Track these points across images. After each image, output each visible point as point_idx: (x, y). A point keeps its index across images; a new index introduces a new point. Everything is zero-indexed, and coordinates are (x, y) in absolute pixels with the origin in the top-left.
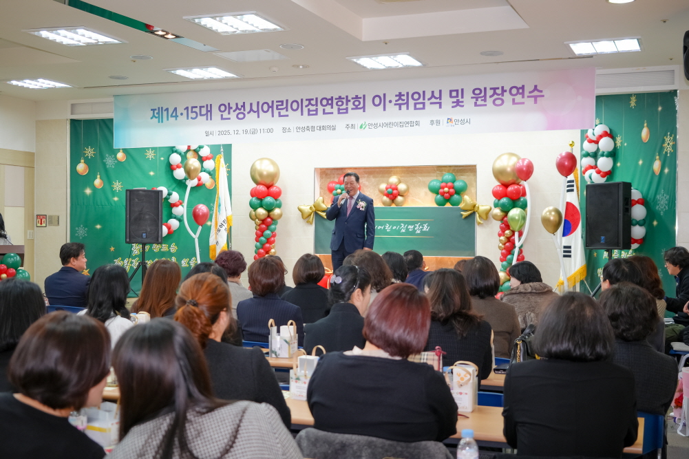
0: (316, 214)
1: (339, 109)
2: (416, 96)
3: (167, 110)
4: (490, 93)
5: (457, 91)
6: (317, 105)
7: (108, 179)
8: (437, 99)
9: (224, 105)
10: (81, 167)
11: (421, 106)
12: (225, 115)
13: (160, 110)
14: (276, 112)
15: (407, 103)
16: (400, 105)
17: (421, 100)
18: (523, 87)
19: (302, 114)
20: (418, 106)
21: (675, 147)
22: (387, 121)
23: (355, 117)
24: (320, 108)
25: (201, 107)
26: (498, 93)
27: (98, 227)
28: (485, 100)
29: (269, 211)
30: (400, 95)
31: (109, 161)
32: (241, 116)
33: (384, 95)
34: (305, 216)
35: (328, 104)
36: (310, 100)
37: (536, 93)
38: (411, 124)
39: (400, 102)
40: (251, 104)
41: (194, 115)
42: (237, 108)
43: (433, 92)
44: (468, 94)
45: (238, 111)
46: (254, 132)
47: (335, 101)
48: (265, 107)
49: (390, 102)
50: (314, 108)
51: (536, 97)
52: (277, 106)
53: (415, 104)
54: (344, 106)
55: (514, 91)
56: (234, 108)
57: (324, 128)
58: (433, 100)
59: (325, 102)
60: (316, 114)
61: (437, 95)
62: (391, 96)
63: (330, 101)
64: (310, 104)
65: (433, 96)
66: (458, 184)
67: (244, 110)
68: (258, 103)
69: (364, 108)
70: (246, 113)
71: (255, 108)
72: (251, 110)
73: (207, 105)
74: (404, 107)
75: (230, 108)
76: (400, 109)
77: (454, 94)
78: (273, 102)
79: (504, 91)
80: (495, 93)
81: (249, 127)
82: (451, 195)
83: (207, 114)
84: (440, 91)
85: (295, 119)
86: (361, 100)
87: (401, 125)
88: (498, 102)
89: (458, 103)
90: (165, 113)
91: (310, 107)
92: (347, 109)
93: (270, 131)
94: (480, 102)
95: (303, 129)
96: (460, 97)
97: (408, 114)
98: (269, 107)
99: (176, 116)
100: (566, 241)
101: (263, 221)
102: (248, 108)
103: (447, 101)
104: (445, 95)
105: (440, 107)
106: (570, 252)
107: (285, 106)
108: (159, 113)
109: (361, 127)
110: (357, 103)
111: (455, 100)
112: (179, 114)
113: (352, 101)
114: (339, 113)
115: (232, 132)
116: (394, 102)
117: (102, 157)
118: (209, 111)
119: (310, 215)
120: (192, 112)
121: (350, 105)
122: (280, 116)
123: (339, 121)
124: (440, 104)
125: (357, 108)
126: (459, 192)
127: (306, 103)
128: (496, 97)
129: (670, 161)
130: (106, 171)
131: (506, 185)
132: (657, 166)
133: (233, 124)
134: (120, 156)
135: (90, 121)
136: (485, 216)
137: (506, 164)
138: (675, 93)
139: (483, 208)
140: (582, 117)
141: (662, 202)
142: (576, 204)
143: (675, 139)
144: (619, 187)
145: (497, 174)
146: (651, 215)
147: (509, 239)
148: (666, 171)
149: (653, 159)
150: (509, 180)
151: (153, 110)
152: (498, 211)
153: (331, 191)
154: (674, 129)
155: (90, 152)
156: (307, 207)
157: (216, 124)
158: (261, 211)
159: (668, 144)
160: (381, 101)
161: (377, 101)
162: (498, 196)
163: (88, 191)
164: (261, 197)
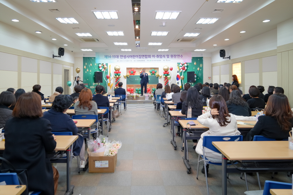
4: (174, 56)
5: (168, 55)
7: (89, 70)
8: (164, 56)
9: (121, 55)
10: (85, 67)
12: (122, 57)
14: (133, 57)
15: (159, 57)
16: (157, 57)
18: (179, 55)
20: (161, 57)
21: (203, 66)
22: (155, 60)
23: (149, 59)
24: (142, 57)
26: (175, 56)
27: (88, 79)
29: (119, 76)
30: (157, 55)
31: (89, 66)
32: (125, 58)
36: (140, 55)
38: (160, 61)
41: (114, 57)
44: (170, 56)
48: (130, 56)
51: (182, 57)
54: (146, 57)
57: (143, 61)
63: (144, 56)
65: (163, 56)
66: (155, 71)
71: (128, 56)
72: (127, 57)
73: (117, 55)
75: (123, 56)
78: (132, 55)
79: (176, 56)
81: (127, 60)
82: (154, 73)
83: (117, 57)
85: (137, 59)
89: (168, 57)
90: (108, 57)
93: (132, 61)
94: (172, 57)
95: (138, 61)
97: (159, 59)
99: (110, 57)
100: (177, 81)
101: (117, 78)
102: (126, 56)
103: (166, 57)
108: (106, 57)
109: (150, 61)
115: (123, 61)
117: (88, 65)
119: (126, 77)
121: (148, 57)
123: (145, 59)
125: (149, 57)
126: (155, 72)
127: (139, 56)
129: (202, 68)
130: (89, 68)
131: (166, 72)
132: (198, 69)
133: (123, 59)
134: (91, 64)
135: (86, 57)
136: (161, 77)
137: (166, 68)
138: (202, 57)
139: (160, 76)
140: (190, 61)
141: (200, 75)
142: (179, 75)
143: (203, 65)
144: (194, 72)
145: (164, 69)
146: (197, 77)
147: (166, 81)
148: (201, 70)
149: (197, 68)
150: (166, 70)
151: (105, 56)
152: (164, 76)
153: (130, 72)
154: (202, 63)
155: (86, 64)
156: (125, 75)
157: (119, 59)
158: (117, 76)
159: (201, 65)
160: (154, 56)
161: (153, 56)
162: (164, 73)
163: (86, 72)
164: (117, 73)
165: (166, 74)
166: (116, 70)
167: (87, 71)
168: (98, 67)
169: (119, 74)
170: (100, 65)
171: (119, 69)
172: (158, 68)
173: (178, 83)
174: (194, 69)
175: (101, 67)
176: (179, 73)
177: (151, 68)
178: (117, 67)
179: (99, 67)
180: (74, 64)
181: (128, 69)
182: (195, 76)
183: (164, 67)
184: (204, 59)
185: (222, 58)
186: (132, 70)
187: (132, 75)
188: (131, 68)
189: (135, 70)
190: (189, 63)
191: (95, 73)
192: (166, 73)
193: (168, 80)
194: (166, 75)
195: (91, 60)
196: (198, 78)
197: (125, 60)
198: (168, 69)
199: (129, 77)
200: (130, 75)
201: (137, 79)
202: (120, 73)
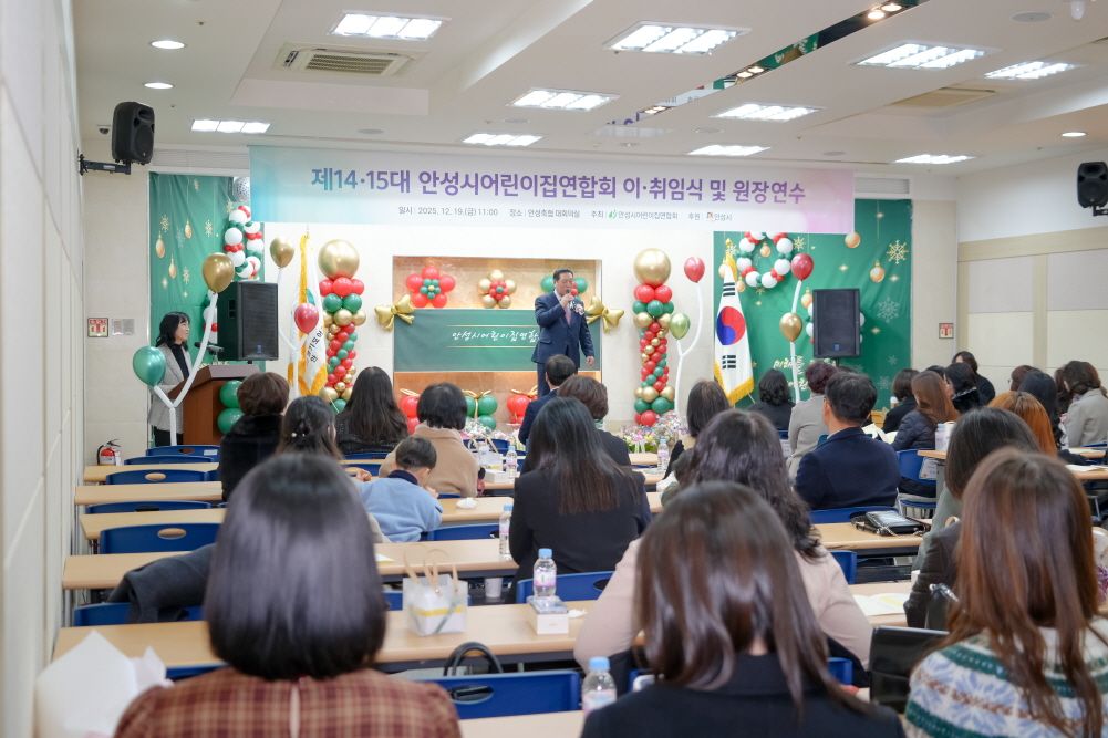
0: (397, 316)
1: (583, 192)
2: (674, 184)
3: (339, 173)
4: (752, 187)
5: (718, 182)
6: (555, 185)
7: (180, 266)
8: (697, 189)
9: (428, 174)
10: (159, 245)
11: (679, 196)
12: (430, 187)
13: (328, 173)
14: (501, 190)
15: (664, 191)
16: (656, 193)
17: (679, 190)
18: (785, 185)
19: (536, 195)
20: (676, 196)
21: (908, 256)
22: (642, 210)
23: (602, 203)
24: (560, 189)
25: (392, 174)
26: (761, 188)
28: (747, 195)
29: (353, 313)
30: (656, 181)
32: (452, 190)
33: (638, 179)
34: (384, 320)
35: (569, 184)
36: (546, 178)
37: (797, 192)
38: (668, 216)
39: (656, 189)
40: (467, 176)
41: (382, 184)
42: (446, 179)
43: (692, 182)
44: (730, 187)
45: (447, 184)
46: (471, 212)
47: (578, 182)
48: (487, 182)
49: (645, 188)
50: (552, 188)
51: (797, 196)
52: (503, 181)
53: (673, 193)
54: (590, 189)
55: (777, 188)
56: (442, 179)
57: (564, 213)
58: (693, 190)
59: (565, 182)
60: (555, 196)
61: (697, 184)
62: (646, 182)
63: (572, 181)
64: (546, 182)
65: (692, 186)
67: (457, 183)
68: (477, 175)
69: (614, 192)
70: (459, 186)
71: (472, 182)
72: (467, 183)
73: (402, 172)
74: (660, 196)
75: (436, 179)
76: (656, 197)
77: (715, 185)
78: (497, 176)
79: (766, 187)
80: (757, 189)
81: (464, 205)
83: (402, 184)
84: (701, 181)
85: (526, 200)
86: (611, 183)
87: (657, 216)
88: (760, 198)
89: (719, 196)
90: (336, 178)
91: (546, 186)
92: (593, 192)
93: (494, 212)
94: (742, 197)
95: (538, 213)
96: (721, 190)
97: (665, 205)
98: (492, 182)
99: (354, 183)
100: (727, 350)
102: (462, 181)
103: (707, 193)
104: (706, 186)
105: (700, 199)
106: (734, 362)
107: (513, 182)
108: (326, 177)
109: (611, 215)
110: (605, 186)
111: (716, 192)
112: (358, 179)
113: (600, 183)
114: (583, 197)
115: (439, 211)
116: (648, 189)
118: (405, 180)
119: (388, 322)
120: (379, 179)
121: (597, 188)
122: (506, 194)
123: (579, 204)
124: (700, 195)
125: (605, 192)
126: (581, 290)
127: (541, 181)
128: (758, 192)
129: (905, 268)
131: (655, 287)
132: (876, 273)
133: (440, 200)
136: (615, 322)
137: (652, 261)
138: (908, 202)
139: (613, 312)
140: (840, 221)
141: (887, 309)
142: (739, 308)
143: (909, 247)
144: (854, 292)
145: (640, 272)
146: (871, 322)
147: (656, 348)
148: (894, 278)
149: (868, 265)
150: (657, 280)
151: (317, 172)
152: (644, 316)
153: (415, 288)
154: (906, 239)
155: (165, 223)
156: (387, 308)
157: (415, 198)
158: (344, 314)
159: (896, 252)
160: (634, 185)
161: (629, 186)
162: (644, 301)
163: (165, 283)
164: (344, 294)
165: (655, 304)
166: (335, 268)
167: (169, 278)
169: (354, 297)
170: (235, 236)
171: (353, 265)
173: (731, 362)
174: (847, 271)
175: (240, 248)
176: (733, 294)
179: (227, 248)
181: (400, 262)
182: (861, 319)
183: (640, 256)
184: (917, 214)
185: (1090, 210)
186: (431, 271)
187: (430, 307)
189: (448, 274)
190: (802, 235)
192: (653, 292)
193: (664, 341)
194: (657, 309)
196: (876, 331)
198: (664, 272)
199: (409, 318)
200: (417, 303)
201: (467, 336)
202: (359, 291)
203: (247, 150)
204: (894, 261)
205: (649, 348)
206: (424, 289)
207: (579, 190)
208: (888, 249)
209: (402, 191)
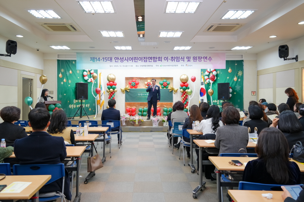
0: (126, 90)
1: (154, 61)
2: (177, 58)
3: (96, 58)
4: (198, 58)
5: (189, 57)
6: (147, 59)
7: (67, 79)
8: (183, 59)
9: (116, 58)
10: (60, 75)
11: (178, 61)
12: (117, 61)
13: (94, 58)
14: (134, 61)
15: (174, 60)
16: (172, 60)
17: (178, 59)
18: (207, 57)
19: (142, 61)
20: (177, 61)
21: (243, 74)
22: (169, 64)
23: (158, 63)
24: (148, 60)
25: (108, 58)
26: (200, 58)
27: (65, 94)
28: (196, 60)
29: (114, 90)
30: (172, 57)
31: (68, 73)
32: (122, 61)
33: (168, 57)
34: (123, 91)
35: (150, 59)
36: (145, 58)
37: (210, 59)
38: (176, 66)
39: (172, 59)
40: (125, 58)
41: (106, 60)
42: (121, 59)
43: (182, 57)
44: (192, 58)
45: (121, 60)
46: (127, 66)
47: (152, 58)
48: (130, 59)
49: (169, 59)
50: (146, 60)
51: (210, 60)
52: (134, 59)
53: (177, 60)
54: (155, 60)
55: (204, 58)
56: (120, 59)
57: (149, 66)
58: (182, 59)
59: (149, 58)
60: (147, 62)
61: (183, 58)
62: (170, 58)
63: (151, 58)
64: (145, 59)
65: (182, 58)
66: (168, 82)
67: (123, 59)
68: (128, 58)
69: (161, 60)
70: (124, 60)
71: (127, 59)
72: (126, 59)
73: (110, 58)
74: (173, 61)
75: (118, 59)
76: (172, 61)
77: (188, 58)
78: (133, 58)
79: (201, 58)
80: (199, 58)
81: (125, 65)
82: (166, 85)
83: (110, 60)
84: (184, 57)
85: (140, 63)
86: (161, 58)
87: (172, 66)
88: (200, 61)
89: (189, 61)
90: (95, 59)
91: (145, 60)
92: (156, 61)
93: (132, 66)
94: (195, 60)
95: (143, 66)
96: (189, 59)
97: (175, 63)
98: (131, 59)
99: (99, 60)
100: (201, 98)
101: (112, 93)
102: (124, 59)
103: (186, 60)
104: (185, 58)
105: (184, 61)
107: (136, 59)
108: (93, 59)
109: (161, 66)
110: (159, 59)
111: (188, 59)
112: (100, 59)
113: (158, 58)
114: (154, 62)
115: (119, 66)
116: (170, 59)
117: (66, 72)
118: (111, 59)
119: (124, 91)
120: (105, 59)
121: (157, 60)
123: (153, 63)
124: (184, 60)
126: (168, 84)
127: (143, 58)
128: (199, 59)
129: (242, 77)
130: (67, 76)
131: (184, 83)
132: (235, 79)
133: (119, 63)
134: (70, 72)
135: (62, 61)
136: (176, 91)
137: (184, 77)
138: (243, 61)
139: (176, 89)
140: (222, 66)
141: (238, 88)
142: (205, 88)
143: (243, 72)
144: (228, 84)
145: (181, 80)
146: (233, 91)
147: (185, 97)
148: (239, 80)
149: (233, 77)
150: (185, 81)
151: (91, 58)
152: (182, 90)
153: (130, 84)
154: (242, 70)
155: (62, 70)
156: (123, 89)
157: (113, 63)
158: (111, 90)
159: (240, 73)
160: (166, 59)
161: (165, 59)
162: (182, 86)
163: (62, 83)
164: (111, 85)
165: (184, 87)
166: (110, 80)
167: (64, 82)
168: (81, 76)
169: (114, 86)
170: (85, 73)
171: (114, 79)
172: (171, 79)
174: (229, 79)
175: (86, 76)
176: (203, 85)
177: (161, 78)
178: (112, 77)
179: (84, 76)
180: (42, 70)
181: (127, 79)
182: (231, 90)
183: (181, 76)
184: (245, 64)
185: (283, 59)
186: (134, 80)
187: (134, 88)
188: (132, 78)
189: (137, 81)
191: (76, 84)
192: (184, 85)
193: (187, 96)
195: (70, 66)
196: (235, 93)
197: (122, 64)
198: (187, 80)
199: (128, 91)
200: (131, 87)
201: (142, 94)
202: (115, 85)
203: (76, 54)
204: (239, 76)
205: (183, 97)
206: (132, 84)
207: (153, 60)
208: (238, 73)
209: (110, 62)
